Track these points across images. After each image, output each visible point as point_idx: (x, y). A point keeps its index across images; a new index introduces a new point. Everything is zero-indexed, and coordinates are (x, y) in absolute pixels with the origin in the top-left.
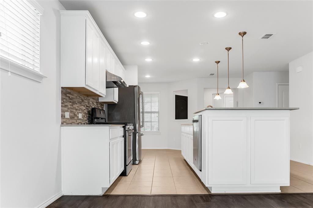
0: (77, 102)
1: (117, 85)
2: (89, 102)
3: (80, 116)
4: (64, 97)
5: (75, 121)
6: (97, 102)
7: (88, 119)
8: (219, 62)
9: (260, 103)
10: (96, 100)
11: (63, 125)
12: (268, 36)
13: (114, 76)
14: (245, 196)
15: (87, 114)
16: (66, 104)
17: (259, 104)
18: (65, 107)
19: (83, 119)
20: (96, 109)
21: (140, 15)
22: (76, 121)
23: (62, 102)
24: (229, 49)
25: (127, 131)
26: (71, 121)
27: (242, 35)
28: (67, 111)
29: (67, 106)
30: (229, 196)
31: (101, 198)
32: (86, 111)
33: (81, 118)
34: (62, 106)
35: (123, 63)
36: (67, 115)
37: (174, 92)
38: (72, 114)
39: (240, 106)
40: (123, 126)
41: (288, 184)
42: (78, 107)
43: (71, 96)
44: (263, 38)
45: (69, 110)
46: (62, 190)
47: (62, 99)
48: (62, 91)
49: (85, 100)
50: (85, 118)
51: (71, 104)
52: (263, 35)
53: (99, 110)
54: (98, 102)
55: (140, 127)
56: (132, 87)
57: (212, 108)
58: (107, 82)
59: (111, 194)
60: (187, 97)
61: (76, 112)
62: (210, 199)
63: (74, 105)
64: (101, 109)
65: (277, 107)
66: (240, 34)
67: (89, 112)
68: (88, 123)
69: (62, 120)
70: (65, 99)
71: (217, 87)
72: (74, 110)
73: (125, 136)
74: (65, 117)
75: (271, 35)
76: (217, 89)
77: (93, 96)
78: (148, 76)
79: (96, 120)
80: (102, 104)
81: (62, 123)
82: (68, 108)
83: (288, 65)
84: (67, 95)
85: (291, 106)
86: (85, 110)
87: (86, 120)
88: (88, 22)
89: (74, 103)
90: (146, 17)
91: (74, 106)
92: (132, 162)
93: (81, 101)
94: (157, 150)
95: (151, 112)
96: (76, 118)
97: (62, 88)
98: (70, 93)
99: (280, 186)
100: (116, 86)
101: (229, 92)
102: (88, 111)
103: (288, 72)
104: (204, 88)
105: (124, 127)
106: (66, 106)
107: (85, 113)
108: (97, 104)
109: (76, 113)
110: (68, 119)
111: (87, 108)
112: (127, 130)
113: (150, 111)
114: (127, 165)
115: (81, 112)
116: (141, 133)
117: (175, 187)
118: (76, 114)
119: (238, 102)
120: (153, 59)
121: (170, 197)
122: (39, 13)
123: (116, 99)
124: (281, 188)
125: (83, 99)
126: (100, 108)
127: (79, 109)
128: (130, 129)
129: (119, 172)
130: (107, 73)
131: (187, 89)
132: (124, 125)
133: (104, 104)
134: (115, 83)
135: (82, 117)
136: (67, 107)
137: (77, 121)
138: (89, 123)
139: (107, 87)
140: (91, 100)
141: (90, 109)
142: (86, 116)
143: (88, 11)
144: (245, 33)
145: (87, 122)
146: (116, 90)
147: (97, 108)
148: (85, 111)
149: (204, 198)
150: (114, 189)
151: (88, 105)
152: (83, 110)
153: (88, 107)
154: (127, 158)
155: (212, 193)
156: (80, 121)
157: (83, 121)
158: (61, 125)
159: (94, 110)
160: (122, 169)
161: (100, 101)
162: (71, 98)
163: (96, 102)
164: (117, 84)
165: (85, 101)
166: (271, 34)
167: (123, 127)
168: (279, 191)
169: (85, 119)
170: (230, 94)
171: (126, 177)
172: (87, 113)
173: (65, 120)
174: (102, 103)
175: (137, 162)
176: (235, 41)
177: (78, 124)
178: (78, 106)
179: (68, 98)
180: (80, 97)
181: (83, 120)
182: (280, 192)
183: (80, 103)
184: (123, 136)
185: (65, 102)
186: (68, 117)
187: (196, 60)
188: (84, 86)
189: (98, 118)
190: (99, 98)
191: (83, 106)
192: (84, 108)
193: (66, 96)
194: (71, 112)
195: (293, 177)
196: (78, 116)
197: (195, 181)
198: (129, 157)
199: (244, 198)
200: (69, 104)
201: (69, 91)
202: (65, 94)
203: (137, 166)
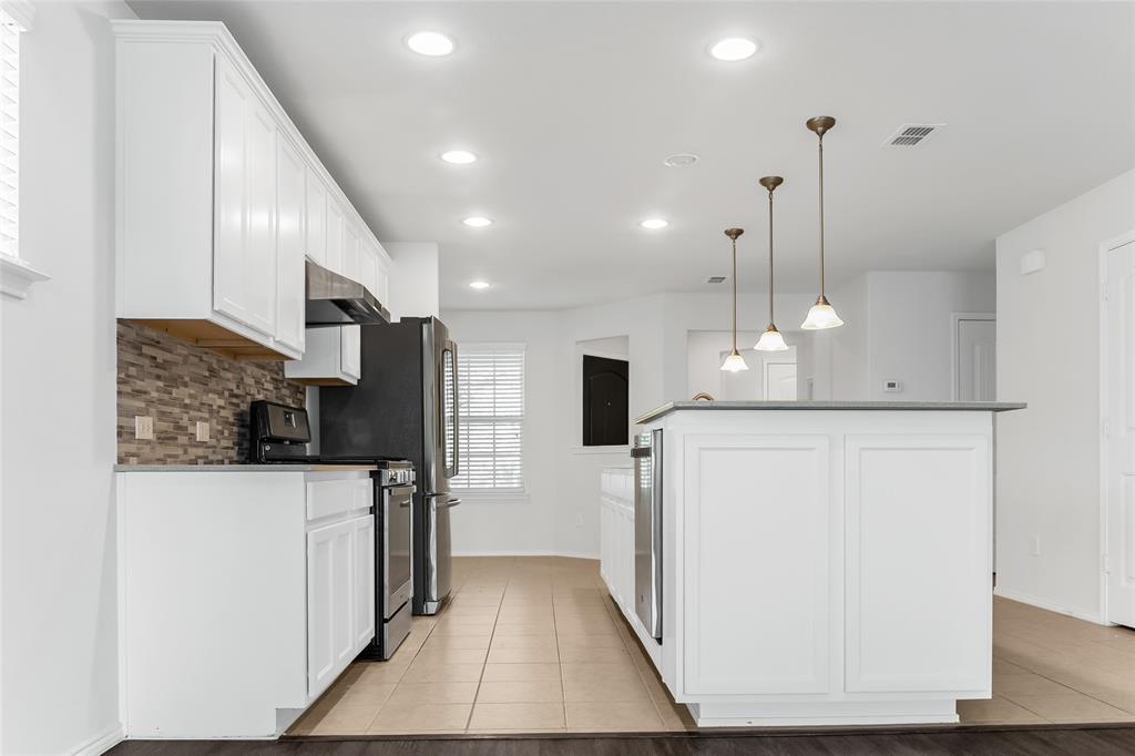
0: (187, 379)
1: (352, 316)
2: (242, 379)
3: (202, 431)
4: (130, 358)
5: (180, 451)
6: (276, 380)
7: (239, 444)
8: (740, 232)
9: (891, 385)
10: (270, 371)
11: (123, 466)
12: (914, 135)
13: (341, 279)
14: (822, 740)
15: (233, 425)
16: (139, 385)
17: (886, 388)
18: (133, 396)
19: (214, 442)
20: (269, 407)
21: (431, 44)
22: (186, 452)
23: (123, 376)
24: (773, 183)
25: (386, 491)
26: (160, 452)
27: (820, 129)
28: (144, 413)
29: (145, 393)
30: (764, 740)
31: (270, 748)
32: (228, 414)
33: (207, 439)
34: (119, 393)
35: (381, 232)
36: (144, 427)
37: (578, 343)
38: (163, 426)
39: (820, 397)
40: (371, 472)
41: (984, 691)
42: (191, 396)
43: (161, 356)
44: (898, 141)
45: (153, 410)
46: (121, 719)
47: (122, 365)
48: (120, 337)
49: (224, 369)
50: (225, 438)
51: (161, 384)
52: (899, 131)
53: (282, 409)
54: (280, 378)
55: (445, 474)
56: (414, 325)
57: (708, 404)
58: (308, 302)
59: (312, 734)
60: (627, 363)
61: (185, 417)
62: (690, 749)
63: (174, 390)
64: (293, 406)
65: (952, 400)
66: (811, 124)
67: (240, 416)
68: (236, 458)
69: (118, 447)
70: (133, 365)
71: (732, 328)
72: (177, 410)
73: (377, 510)
74: (134, 434)
75: (926, 131)
76: (732, 334)
77: (257, 354)
78: (480, 285)
79: (268, 448)
80: (298, 387)
81: (121, 461)
82: (150, 402)
83: (992, 245)
84: (144, 351)
85: (1001, 399)
86: (223, 408)
87: (228, 448)
88: (223, 64)
89: (175, 381)
90: (451, 54)
91: (174, 395)
92: (410, 605)
93: (207, 374)
94: (515, 558)
95: (494, 420)
96: (183, 439)
97: (120, 321)
98: (158, 342)
99: (958, 701)
100: (349, 319)
101: (771, 342)
102: (234, 414)
103: (993, 271)
104: (689, 331)
105: (376, 476)
106: (138, 391)
107: (226, 422)
108: (276, 388)
109: (185, 421)
110: (148, 442)
111: (235, 400)
112: (386, 487)
113: (492, 414)
114: (387, 621)
115: (207, 415)
116: (451, 495)
117: (563, 702)
118: (181, 423)
119: (811, 385)
120: (492, 221)
121: (537, 743)
122: (13, 22)
123: (350, 368)
124: (961, 706)
125: (215, 366)
126: (289, 401)
127: (197, 403)
128: (399, 481)
129: (350, 648)
130: (311, 268)
131: (624, 334)
132: (374, 468)
133: (307, 388)
134: (343, 305)
135: (210, 437)
136: (144, 396)
137: (190, 450)
138: (243, 458)
139: (309, 324)
140: (251, 369)
141: (245, 407)
142: (226, 433)
143: (221, 23)
144: (829, 123)
145: (233, 454)
146: (352, 334)
147: (275, 401)
148: (223, 413)
149: (668, 746)
150: (328, 711)
151: (236, 391)
152: (215, 407)
153: (236, 396)
154: (386, 592)
155: (699, 725)
156: (200, 452)
157: (214, 452)
158: (115, 466)
159: (258, 409)
160: (367, 635)
161: (287, 376)
162: (159, 360)
163: (272, 378)
164: (355, 313)
165: (222, 373)
166: (930, 126)
167: (372, 474)
168: (953, 719)
169: (224, 443)
170: (778, 353)
171: (383, 664)
172: (231, 420)
173: (132, 448)
174: (295, 383)
175: (432, 607)
176: (794, 153)
177: (194, 462)
178: (192, 392)
179: (147, 362)
180: (201, 360)
181: (215, 447)
182: (958, 721)
183: (203, 382)
184: (372, 510)
185: (133, 377)
186: (150, 436)
187: (655, 224)
188: (205, 314)
189: (278, 441)
190: (286, 362)
191: (214, 392)
192: (221, 402)
193: (141, 355)
194: (162, 415)
195: (1003, 662)
196: (190, 430)
197: (641, 680)
198: (394, 588)
199: (821, 748)
200: (152, 387)
201: (153, 334)
202: (137, 347)
203: (431, 622)
